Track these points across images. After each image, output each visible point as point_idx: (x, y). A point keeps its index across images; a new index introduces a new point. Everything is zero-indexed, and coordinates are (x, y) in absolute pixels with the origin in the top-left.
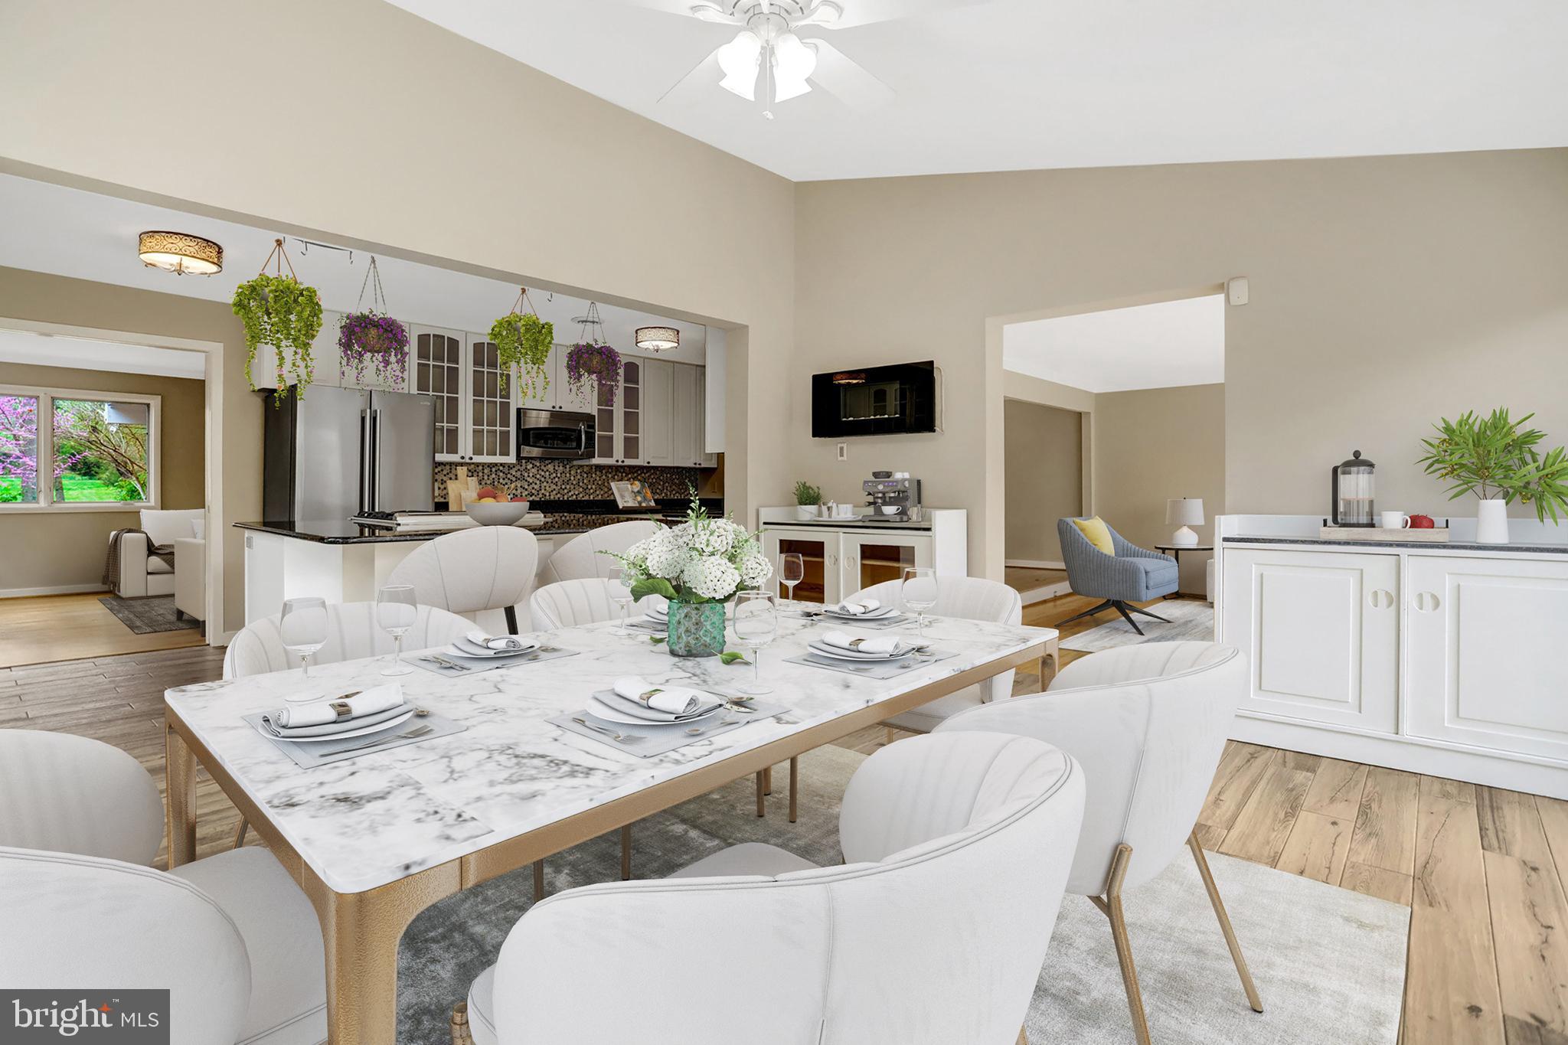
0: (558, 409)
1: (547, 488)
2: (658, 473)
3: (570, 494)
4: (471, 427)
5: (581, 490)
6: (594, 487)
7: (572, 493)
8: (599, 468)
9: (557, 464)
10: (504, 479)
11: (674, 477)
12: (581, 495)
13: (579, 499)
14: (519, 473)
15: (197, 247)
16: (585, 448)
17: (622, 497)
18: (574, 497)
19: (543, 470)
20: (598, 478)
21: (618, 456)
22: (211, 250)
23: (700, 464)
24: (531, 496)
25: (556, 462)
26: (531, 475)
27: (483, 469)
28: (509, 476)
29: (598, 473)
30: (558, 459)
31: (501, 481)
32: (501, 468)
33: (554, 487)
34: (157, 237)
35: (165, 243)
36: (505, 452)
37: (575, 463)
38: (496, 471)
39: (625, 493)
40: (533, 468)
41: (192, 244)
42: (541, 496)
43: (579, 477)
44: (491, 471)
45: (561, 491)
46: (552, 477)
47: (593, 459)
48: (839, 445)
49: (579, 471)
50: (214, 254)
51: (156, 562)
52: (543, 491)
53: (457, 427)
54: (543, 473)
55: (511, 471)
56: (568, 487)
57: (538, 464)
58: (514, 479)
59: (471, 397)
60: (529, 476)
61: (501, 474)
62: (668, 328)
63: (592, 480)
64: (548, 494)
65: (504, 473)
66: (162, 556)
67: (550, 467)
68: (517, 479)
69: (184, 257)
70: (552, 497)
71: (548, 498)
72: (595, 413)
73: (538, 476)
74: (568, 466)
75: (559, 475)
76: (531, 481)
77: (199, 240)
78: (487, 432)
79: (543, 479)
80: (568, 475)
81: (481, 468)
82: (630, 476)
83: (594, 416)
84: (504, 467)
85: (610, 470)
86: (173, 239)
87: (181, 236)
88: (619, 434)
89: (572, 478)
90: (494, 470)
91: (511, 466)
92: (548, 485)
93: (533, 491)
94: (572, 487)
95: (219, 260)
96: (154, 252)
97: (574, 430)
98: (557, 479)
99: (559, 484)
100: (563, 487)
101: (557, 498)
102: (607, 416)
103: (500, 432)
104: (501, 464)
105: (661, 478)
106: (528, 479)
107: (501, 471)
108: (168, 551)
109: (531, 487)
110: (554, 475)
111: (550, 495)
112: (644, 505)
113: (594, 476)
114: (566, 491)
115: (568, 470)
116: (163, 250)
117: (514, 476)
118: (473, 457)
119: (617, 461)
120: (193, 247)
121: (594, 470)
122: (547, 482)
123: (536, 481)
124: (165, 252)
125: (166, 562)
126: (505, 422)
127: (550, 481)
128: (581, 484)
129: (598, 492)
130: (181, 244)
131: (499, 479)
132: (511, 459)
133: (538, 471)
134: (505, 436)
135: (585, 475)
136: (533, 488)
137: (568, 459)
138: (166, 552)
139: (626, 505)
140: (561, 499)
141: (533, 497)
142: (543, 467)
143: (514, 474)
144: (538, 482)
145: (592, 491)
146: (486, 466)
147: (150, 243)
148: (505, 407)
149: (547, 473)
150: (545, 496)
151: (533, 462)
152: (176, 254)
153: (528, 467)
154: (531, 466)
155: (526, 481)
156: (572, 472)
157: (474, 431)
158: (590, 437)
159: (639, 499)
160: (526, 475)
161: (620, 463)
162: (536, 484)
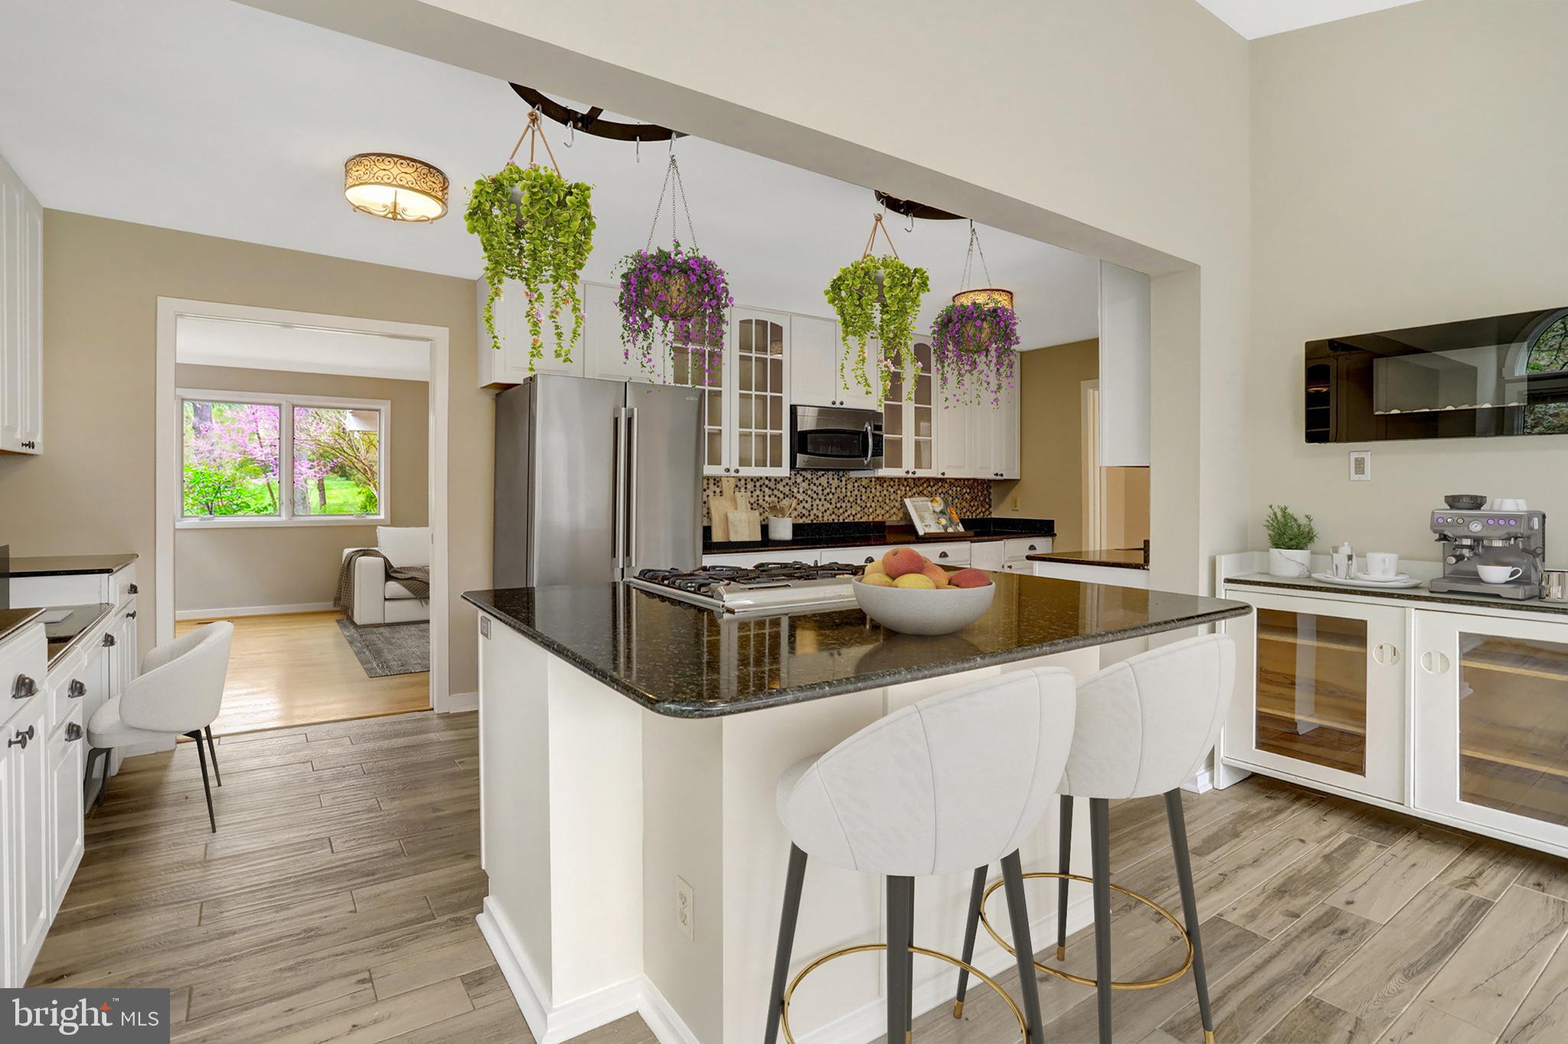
0: (838, 405)
1: (820, 507)
2: (946, 485)
3: (846, 514)
4: (737, 430)
5: (859, 509)
6: (873, 505)
7: (849, 512)
8: (881, 480)
9: (831, 476)
10: (770, 496)
11: (964, 491)
12: (859, 516)
13: (856, 520)
14: (787, 488)
15: (415, 175)
16: (873, 456)
17: (922, 519)
18: (851, 518)
19: (815, 485)
20: (878, 494)
21: (908, 466)
22: (433, 179)
23: (1002, 475)
24: (801, 518)
25: (831, 473)
26: (801, 491)
27: (746, 484)
28: (776, 492)
29: (878, 487)
30: (832, 470)
31: (767, 498)
32: (767, 482)
33: (828, 505)
34: (366, 162)
35: (376, 169)
36: (777, 462)
37: (853, 474)
38: (761, 486)
39: (925, 515)
40: (804, 481)
41: (410, 170)
42: (812, 517)
43: (856, 492)
44: (755, 486)
45: (836, 511)
46: (825, 492)
47: (880, 470)
48: (1354, 456)
49: (856, 485)
50: (438, 187)
51: (394, 587)
52: (815, 511)
53: (721, 430)
54: (815, 488)
55: (778, 486)
56: (844, 505)
57: (809, 477)
58: (781, 496)
59: (737, 391)
60: (798, 492)
61: (767, 490)
62: (1003, 291)
63: (871, 496)
64: (820, 515)
65: (770, 488)
66: (402, 582)
67: (823, 481)
68: (786, 496)
69: (400, 190)
70: (825, 519)
71: (820, 519)
72: (881, 410)
73: (809, 492)
74: (843, 479)
75: (833, 490)
76: (801, 499)
77: (419, 165)
78: (756, 435)
79: (815, 496)
80: (844, 490)
81: (743, 482)
82: (914, 490)
83: (882, 413)
84: (770, 480)
85: (892, 483)
86: (387, 164)
87: (396, 159)
88: (908, 436)
89: (849, 494)
90: (758, 484)
91: (778, 480)
92: (820, 503)
93: (804, 511)
94: (849, 505)
95: (444, 195)
96: (361, 184)
97: (858, 433)
98: (831, 496)
99: (833, 501)
100: (839, 505)
101: (831, 521)
102: (895, 412)
103: (771, 436)
104: (767, 478)
105: (950, 492)
106: (798, 496)
107: (767, 486)
108: (409, 576)
109: (801, 505)
110: (828, 490)
111: (823, 517)
112: (950, 530)
113: (873, 490)
114: (841, 511)
115: (844, 483)
116: (372, 181)
117: (781, 492)
118: (740, 468)
119: (908, 472)
120: (408, 174)
121: (873, 483)
122: (820, 500)
123: (807, 498)
124: (376, 183)
125: (406, 587)
126: (778, 425)
127: (823, 498)
128: (859, 501)
129: (878, 512)
130: (395, 171)
131: (764, 496)
132: (784, 471)
133: (809, 485)
134: (776, 440)
135: (864, 490)
136: (804, 507)
137: (843, 470)
138: (407, 576)
139: (928, 530)
140: (836, 521)
141: (804, 518)
142: (815, 481)
143: (781, 489)
144: (809, 500)
145: (871, 510)
146: (749, 480)
147: (358, 171)
148: (777, 402)
149: (820, 488)
150: (818, 517)
151: (803, 473)
152: (389, 184)
153: (798, 481)
154: (801, 478)
155: (796, 498)
156: (849, 487)
157: (741, 435)
158: (878, 440)
159: (943, 521)
160: (795, 490)
161: (910, 475)
162: (807, 502)
